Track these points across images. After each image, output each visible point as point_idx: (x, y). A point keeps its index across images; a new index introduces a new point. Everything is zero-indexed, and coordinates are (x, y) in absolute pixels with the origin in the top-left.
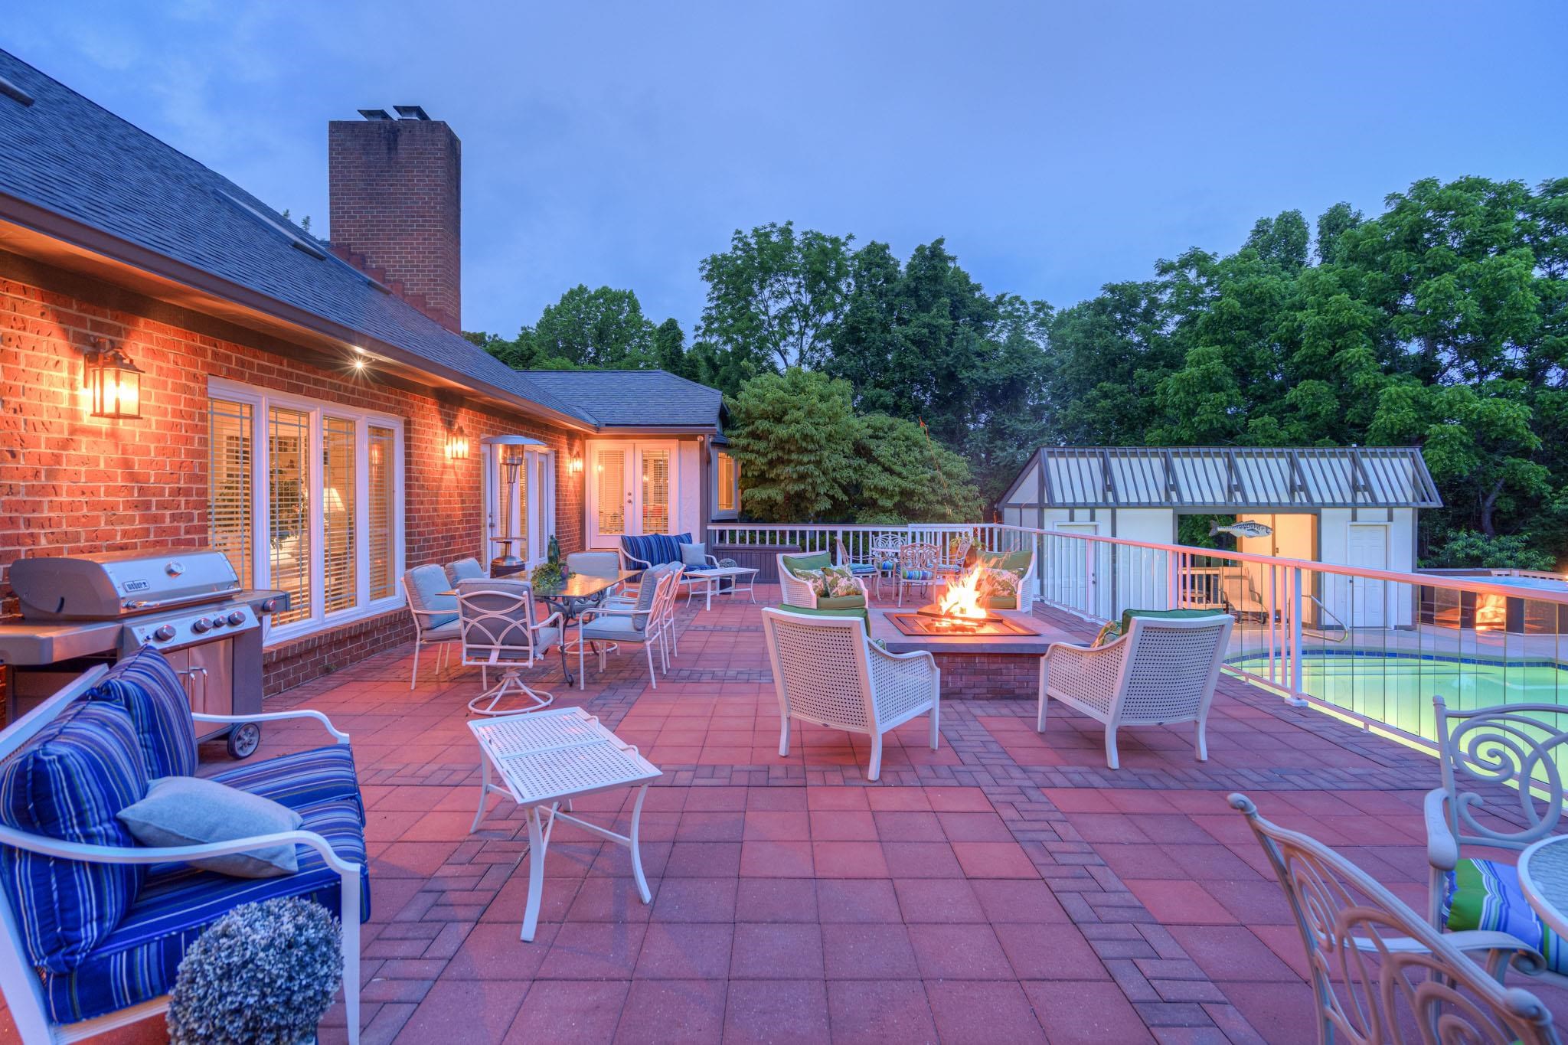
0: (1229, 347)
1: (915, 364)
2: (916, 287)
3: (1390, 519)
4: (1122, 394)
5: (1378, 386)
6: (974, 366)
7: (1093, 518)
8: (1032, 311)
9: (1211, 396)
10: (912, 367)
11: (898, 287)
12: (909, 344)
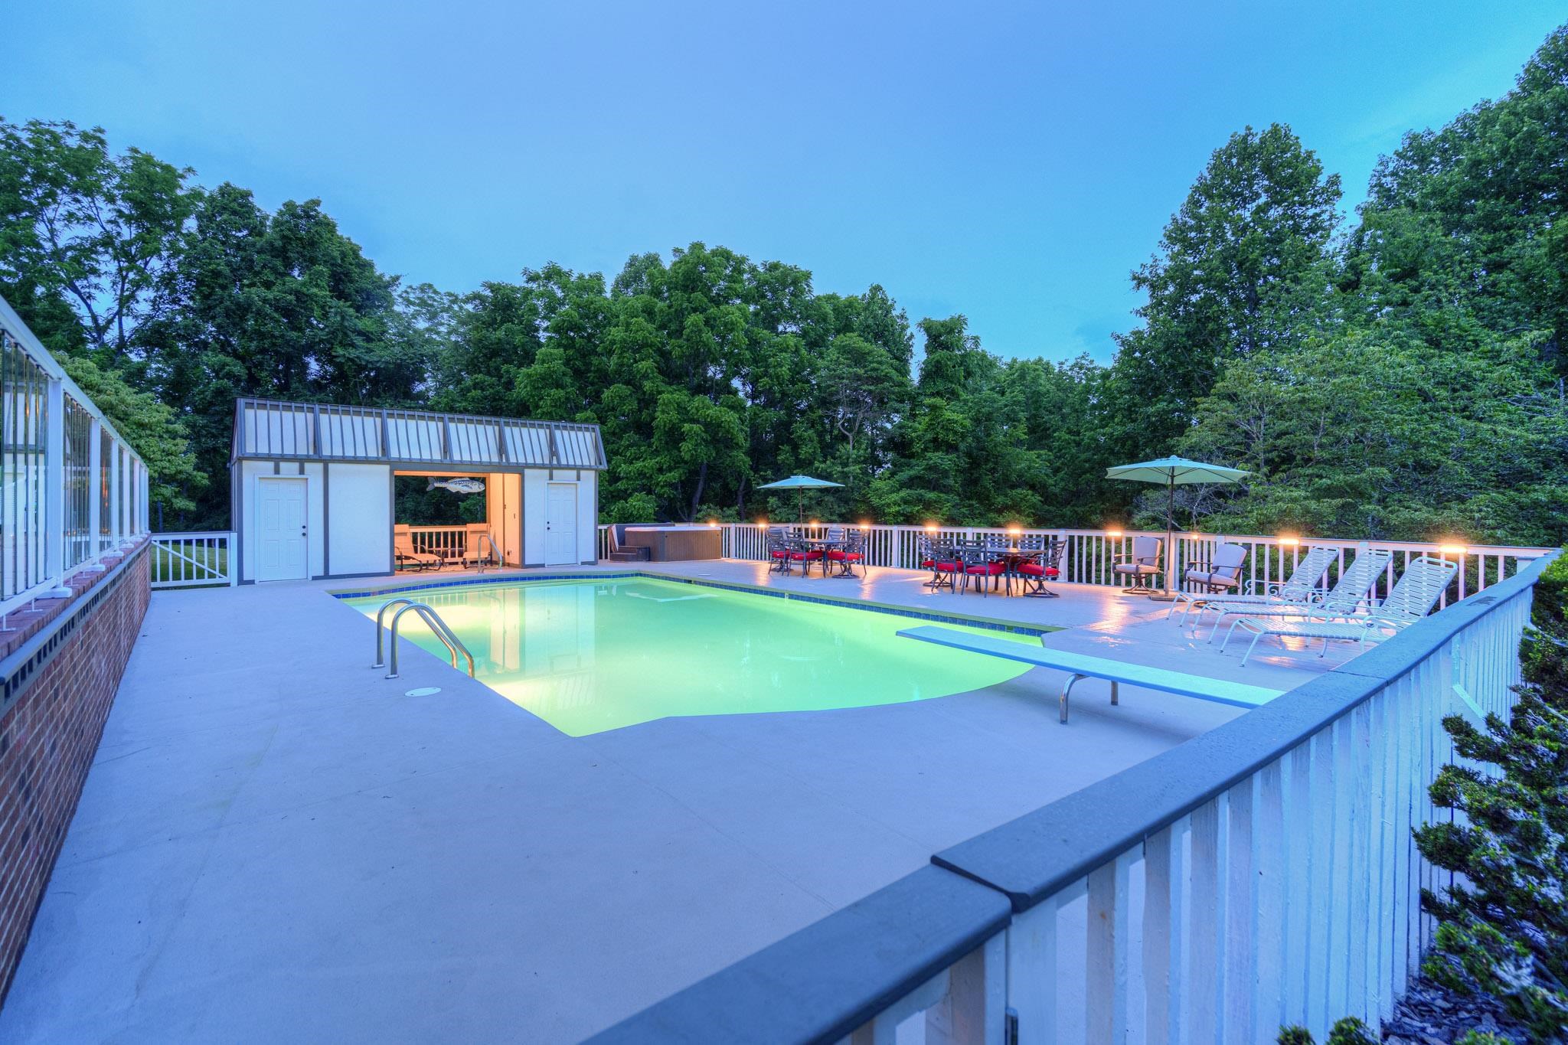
0: (571, 352)
1: (277, 333)
2: (284, 247)
3: (579, 479)
4: (492, 386)
6: (353, 345)
7: (302, 471)
8: (446, 301)
9: (553, 392)
10: (273, 336)
11: (260, 242)
12: (268, 309)
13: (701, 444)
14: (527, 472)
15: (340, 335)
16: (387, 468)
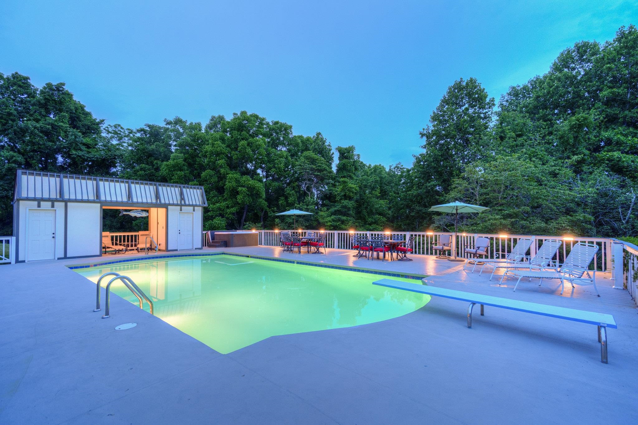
0: (187, 156)
1: (41, 143)
2: (46, 103)
3: (194, 211)
4: (149, 169)
5: (228, 174)
6: (81, 150)
7: (53, 206)
8: (127, 132)
9: (178, 172)
10: (39, 144)
11: (33, 101)
12: (36, 131)
13: (246, 196)
14: (169, 207)
15: (74, 145)
16: (99, 205)
